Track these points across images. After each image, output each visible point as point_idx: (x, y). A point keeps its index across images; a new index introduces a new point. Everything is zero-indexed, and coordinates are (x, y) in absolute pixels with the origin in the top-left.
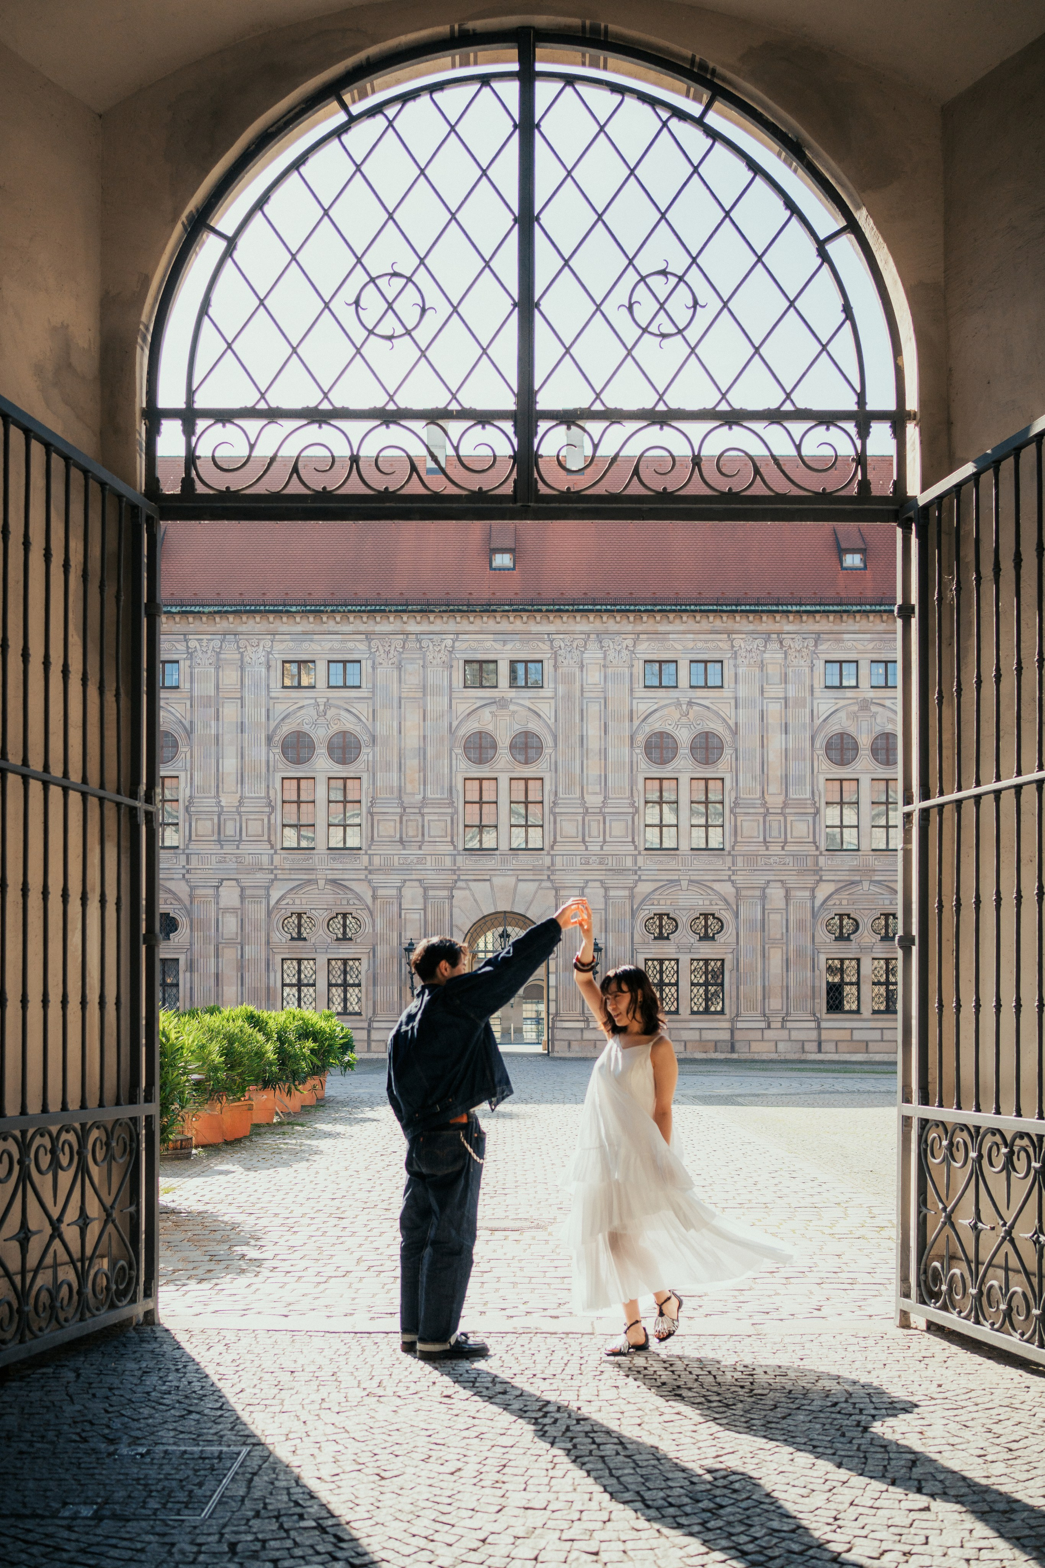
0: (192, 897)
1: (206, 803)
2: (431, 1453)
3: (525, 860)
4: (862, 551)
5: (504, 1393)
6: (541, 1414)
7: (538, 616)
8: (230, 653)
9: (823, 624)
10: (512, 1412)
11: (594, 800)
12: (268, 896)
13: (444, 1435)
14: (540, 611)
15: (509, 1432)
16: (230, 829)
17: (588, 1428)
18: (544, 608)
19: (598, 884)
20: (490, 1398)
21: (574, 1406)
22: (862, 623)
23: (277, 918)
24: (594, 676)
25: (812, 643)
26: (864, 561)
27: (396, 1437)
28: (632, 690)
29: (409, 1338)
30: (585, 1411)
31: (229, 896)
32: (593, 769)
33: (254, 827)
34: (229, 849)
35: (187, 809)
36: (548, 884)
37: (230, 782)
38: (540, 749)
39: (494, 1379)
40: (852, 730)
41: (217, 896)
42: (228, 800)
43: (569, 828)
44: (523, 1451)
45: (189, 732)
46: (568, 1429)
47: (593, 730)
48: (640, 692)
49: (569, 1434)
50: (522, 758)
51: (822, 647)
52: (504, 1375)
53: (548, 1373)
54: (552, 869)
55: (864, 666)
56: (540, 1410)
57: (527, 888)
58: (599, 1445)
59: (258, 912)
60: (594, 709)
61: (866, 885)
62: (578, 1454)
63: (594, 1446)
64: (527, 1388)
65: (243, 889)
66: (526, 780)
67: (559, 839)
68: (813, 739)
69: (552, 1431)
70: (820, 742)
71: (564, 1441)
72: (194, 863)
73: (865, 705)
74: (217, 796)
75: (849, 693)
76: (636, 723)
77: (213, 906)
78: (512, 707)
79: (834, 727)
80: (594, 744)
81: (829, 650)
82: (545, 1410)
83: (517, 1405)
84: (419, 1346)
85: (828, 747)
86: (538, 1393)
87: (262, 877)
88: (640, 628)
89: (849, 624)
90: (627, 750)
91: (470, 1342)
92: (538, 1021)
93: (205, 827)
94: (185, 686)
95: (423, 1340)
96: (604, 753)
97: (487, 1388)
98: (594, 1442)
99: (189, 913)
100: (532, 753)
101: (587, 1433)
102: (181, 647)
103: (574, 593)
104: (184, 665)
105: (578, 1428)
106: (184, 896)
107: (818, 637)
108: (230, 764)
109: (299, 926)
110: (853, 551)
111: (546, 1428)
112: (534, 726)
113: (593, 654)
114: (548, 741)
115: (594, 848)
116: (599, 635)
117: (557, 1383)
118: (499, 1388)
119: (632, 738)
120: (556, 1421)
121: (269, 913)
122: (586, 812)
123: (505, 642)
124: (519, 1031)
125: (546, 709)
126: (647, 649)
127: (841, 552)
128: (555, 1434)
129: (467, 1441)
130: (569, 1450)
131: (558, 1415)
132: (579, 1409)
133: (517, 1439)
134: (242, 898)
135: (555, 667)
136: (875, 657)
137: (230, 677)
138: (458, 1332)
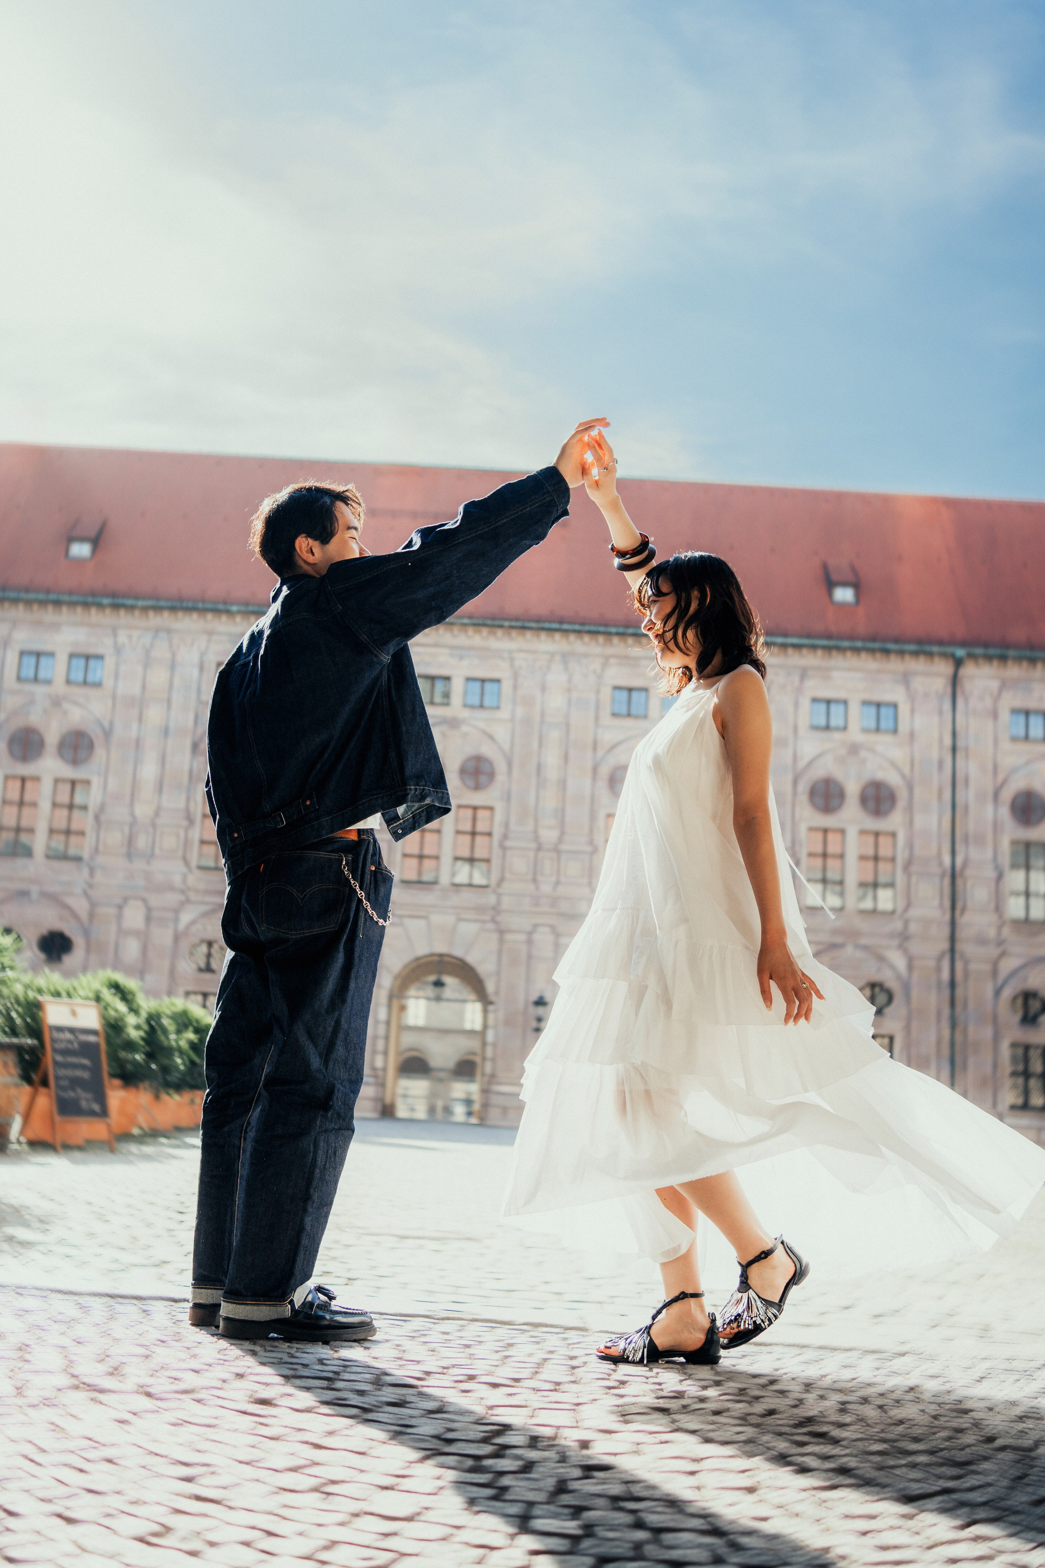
0: (92, 915)
1: (118, 813)
2: (173, 1521)
3: (467, 897)
4: (857, 586)
5: (400, 1404)
6: (487, 1449)
7: (500, 632)
8: (161, 651)
9: (810, 659)
10: (417, 1443)
11: (549, 835)
12: (176, 920)
13: (224, 1480)
14: (501, 626)
15: (406, 1484)
16: (142, 842)
17: (616, 1489)
18: (507, 624)
19: (547, 930)
20: (365, 1410)
21: (569, 1438)
22: (851, 661)
23: (184, 945)
24: (556, 701)
25: (796, 679)
26: (858, 595)
27: (101, 1476)
28: (597, 718)
29: (209, 1296)
30: (600, 1452)
31: (134, 917)
32: (550, 801)
33: (169, 842)
34: (139, 865)
35: (97, 818)
36: (490, 926)
37: (147, 791)
38: (491, 775)
39: (379, 1380)
40: (838, 774)
41: (119, 917)
42: (143, 811)
43: (519, 864)
44: (440, 1532)
45: (108, 734)
46: (561, 1488)
47: (552, 759)
48: (606, 719)
49: (566, 1499)
50: (471, 783)
51: (809, 683)
52: (401, 1373)
53: (503, 1374)
54: (496, 909)
55: (855, 709)
56: (485, 1440)
57: (468, 929)
58: (658, 1531)
59: (163, 937)
60: (554, 736)
61: (849, 950)
62: (605, 1550)
63: (641, 1535)
64: (454, 1398)
65: (149, 909)
66: (475, 808)
67: (507, 875)
68: (795, 783)
69: (520, 1488)
70: (803, 787)
71: (555, 1516)
72: (99, 877)
73: (854, 749)
74: (132, 804)
75: (837, 736)
76: (600, 753)
77: (113, 928)
78: (464, 728)
79: (819, 772)
80: (552, 773)
81: (816, 687)
82: (499, 1440)
83: (428, 1428)
84: (226, 1309)
85: (813, 793)
86: (480, 1410)
87: (173, 898)
88: (610, 651)
89: (838, 661)
90: (587, 783)
91: (335, 1305)
92: (468, 1102)
93: (114, 838)
94: (108, 683)
95: (233, 1296)
96: (562, 784)
97: (361, 1393)
98: (639, 1525)
99: (86, 933)
100: (483, 779)
101: (615, 1499)
102: (109, 642)
103: (541, 610)
104: (110, 661)
105: (589, 1486)
106: (83, 914)
107: (804, 674)
108: (149, 771)
109: (209, 956)
110: (844, 584)
111: (506, 1481)
112: (487, 750)
113: (557, 676)
114: (500, 766)
115: (546, 888)
116: (565, 657)
117: (523, 1395)
118: (389, 1394)
119: (595, 769)
120: (528, 1467)
121: (177, 938)
122: (539, 848)
123: (461, 658)
124: (448, 1110)
125: (502, 734)
126: (617, 675)
127: (830, 585)
128: (531, 1496)
129: (288, 1498)
130: (575, 1539)
131: (533, 1455)
132: (585, 1445)
133: (427, 1501)
134: (148, 919)
135: (515, 687)
136: (867, 696)
137: (158, 677)
138: (311, 1284)
